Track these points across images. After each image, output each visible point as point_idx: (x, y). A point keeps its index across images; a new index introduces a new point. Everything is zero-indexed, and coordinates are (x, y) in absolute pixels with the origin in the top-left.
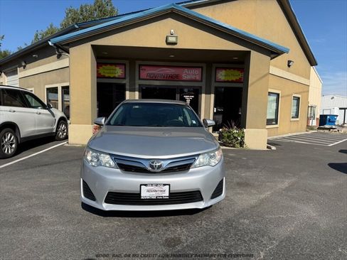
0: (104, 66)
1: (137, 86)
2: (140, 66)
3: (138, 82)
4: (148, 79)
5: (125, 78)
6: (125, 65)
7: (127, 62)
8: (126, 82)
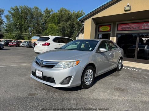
0: (102, 27)
1: (116, 35)
2: (118, 24)
3: (116, 32)
4: (122, 31)
5: (110, 31)
6: (111, 25)
7: (112, 24)
8: (111, 33)
